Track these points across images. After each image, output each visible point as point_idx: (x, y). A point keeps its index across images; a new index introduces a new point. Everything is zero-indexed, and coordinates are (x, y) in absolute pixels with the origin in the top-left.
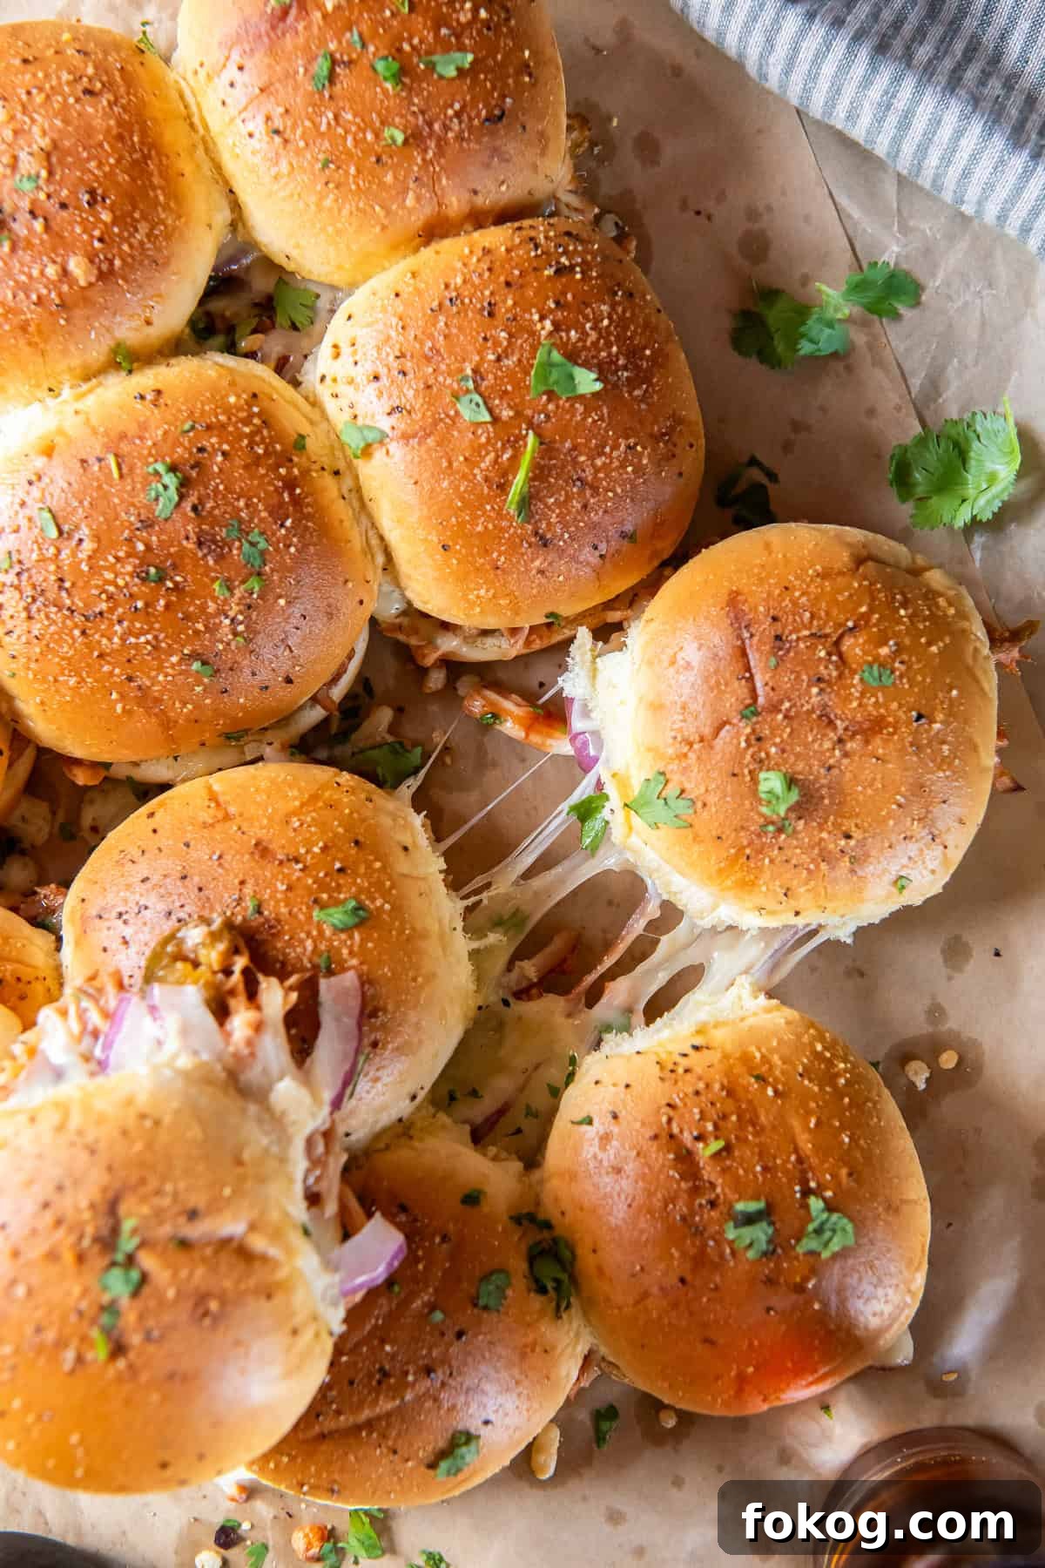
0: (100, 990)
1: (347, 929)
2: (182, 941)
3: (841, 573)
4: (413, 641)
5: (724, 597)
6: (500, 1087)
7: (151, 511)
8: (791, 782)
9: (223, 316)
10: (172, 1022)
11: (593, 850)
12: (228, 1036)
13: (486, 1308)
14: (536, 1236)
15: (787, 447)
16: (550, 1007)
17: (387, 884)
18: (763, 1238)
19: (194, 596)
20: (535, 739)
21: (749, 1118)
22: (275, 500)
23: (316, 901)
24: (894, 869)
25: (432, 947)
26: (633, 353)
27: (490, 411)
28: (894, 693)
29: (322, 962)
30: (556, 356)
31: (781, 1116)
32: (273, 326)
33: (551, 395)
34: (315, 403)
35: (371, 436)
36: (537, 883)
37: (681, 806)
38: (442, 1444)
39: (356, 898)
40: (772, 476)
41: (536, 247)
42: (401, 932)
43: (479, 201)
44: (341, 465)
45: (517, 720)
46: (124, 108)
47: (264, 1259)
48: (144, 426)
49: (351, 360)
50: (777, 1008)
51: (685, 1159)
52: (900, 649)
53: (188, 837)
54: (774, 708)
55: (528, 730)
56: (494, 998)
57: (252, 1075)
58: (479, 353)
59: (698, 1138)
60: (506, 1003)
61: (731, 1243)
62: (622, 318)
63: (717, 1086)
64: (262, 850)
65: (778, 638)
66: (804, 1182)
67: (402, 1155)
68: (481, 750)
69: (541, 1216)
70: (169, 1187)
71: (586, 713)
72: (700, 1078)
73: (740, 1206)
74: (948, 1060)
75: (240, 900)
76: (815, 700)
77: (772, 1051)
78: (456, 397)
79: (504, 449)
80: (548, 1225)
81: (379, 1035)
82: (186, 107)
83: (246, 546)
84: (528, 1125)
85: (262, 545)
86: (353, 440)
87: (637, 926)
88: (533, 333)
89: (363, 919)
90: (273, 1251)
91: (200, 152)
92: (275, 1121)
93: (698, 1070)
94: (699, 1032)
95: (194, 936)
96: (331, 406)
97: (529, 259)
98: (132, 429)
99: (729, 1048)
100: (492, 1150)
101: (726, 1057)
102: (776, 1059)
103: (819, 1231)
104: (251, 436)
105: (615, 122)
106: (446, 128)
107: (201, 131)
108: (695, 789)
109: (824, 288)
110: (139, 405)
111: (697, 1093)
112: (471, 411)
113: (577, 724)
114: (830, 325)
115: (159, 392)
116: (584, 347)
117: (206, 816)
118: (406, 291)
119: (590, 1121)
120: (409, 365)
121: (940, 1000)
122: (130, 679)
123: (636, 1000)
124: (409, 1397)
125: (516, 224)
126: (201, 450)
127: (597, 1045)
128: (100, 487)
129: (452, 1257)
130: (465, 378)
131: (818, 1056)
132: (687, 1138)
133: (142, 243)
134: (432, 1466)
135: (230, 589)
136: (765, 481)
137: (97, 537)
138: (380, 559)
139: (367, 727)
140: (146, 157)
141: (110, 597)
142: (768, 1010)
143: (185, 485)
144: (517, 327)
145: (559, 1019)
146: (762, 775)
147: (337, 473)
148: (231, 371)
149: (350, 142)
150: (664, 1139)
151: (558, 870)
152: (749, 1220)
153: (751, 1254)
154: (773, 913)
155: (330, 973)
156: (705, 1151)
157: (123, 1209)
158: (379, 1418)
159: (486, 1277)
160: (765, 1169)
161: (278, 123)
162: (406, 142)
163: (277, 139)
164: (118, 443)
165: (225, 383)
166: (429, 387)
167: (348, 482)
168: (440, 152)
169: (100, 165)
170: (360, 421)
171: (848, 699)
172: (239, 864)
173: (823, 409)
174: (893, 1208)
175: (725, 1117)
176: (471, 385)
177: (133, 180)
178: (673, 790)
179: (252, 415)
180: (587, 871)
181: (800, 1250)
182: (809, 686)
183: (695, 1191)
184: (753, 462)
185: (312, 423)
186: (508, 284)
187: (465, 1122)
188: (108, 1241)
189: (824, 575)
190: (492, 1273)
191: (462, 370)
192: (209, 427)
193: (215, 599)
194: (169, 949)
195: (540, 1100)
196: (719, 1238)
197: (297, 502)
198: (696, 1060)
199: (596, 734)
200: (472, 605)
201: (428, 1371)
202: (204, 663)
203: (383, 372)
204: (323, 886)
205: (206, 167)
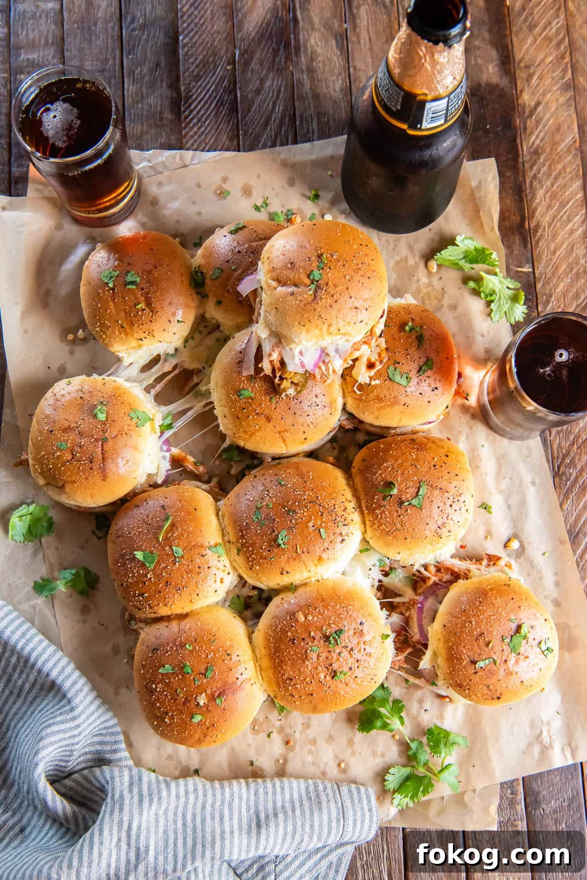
0: (321, 377)
1: (244, 389)
2: (296, 390)
3: (69, 482)
4: (217, 490)
5: (108, 480)
6: (210, 341)
7: (288, 533)
8: (95, 416)
9: (262, 604)
10: (297, 360)
11: (169, 414)
12: (280, 354)
13: (219, 269)
14: (202, 290)
15: (87, 541)
16: (190, 365)
17: (230, 404)
18: (129, 277)
19: (279, 504)
20: (183, 454)
21: (127, 314)
22: (249, 531)
23: (252, 399)
24: (69, 387)
25: (220, 383)
26: (124, 565)
27: (172, 550)
28: (57, 439)
29: (253, 379)
30: (148, 565)
31: (118, 314)
32: (246, 598)
33: (152, 552)
34: (234, 568)
35: (214, 549)
36: (188, 406)
37: (133, 415)
38: (240, 232)
39: (240, 399)
40: (93, 532)
41: (149, 605)
42: (228, 388)
43: (166, 624)
44: (227, 544)
45: (188, 461)
46: (280, 673)
47: (273, 280)
48: (288, 562)
49: (217, 576)
50: (117, 352)
51: (149, 304)
52: (53, 454)
53: (292, 428)
54: (96, 440)
55: (185, 458)
56: (207, 369)
57: (274, 341)
58: (173, 570)
59: (144, 310)
60: (204, 368)
61: (139, 276)
62: (125, 577)
63: (136, 325)
64: (269, 419)
65: (91, 462)
66: (114, 293)
67: (239, 320)
68: (203, 456)
69: (200, 297)
70: (298, 302)
71: (164, 458)
72: (141, 329)
73: (134, 287)
74: (70, 337)
75: (277, 403)
76: (83, 440)
77: (118, 336)
78: (183, 556)
79: (170, 537)
80: (198, 293)
81: (239, 355)
82: (261, 674)
83: (259, 518)
84: (202, 328)
85: (254, 517)
86: (221, 550)
87: (159, 387)
88: (154, 574)
89: (238, 392)
90: (271, 281)
91: (259, 657)
92: (268, 325)
93: (141, 332)
94: (140, 346)
95: (291, 391)
96: (228, 564)
97: (152, 600)
98: (291, 561)
99: (131, 338)
100: (214, 322)
101: (132, 335)
102: (117, 333)
103: (112, 277)
104: (252, 555)
105: (125, 661)
106: (172, 648)
107: (257, 664)
108: (126, 418)
109: (63, 589)
110: (288, 569)
111: (142, 324)
112: (179, 551)
113: (168, 455)
114: (64, 578)
115: (282, 574)
116: (138, 567)
117: (286, 434)
118: (194, 596)
119: (178, 321)
120: (197, 569)
121: (70, 356)
122: (305, 482)
123: (163, 363)
124: (246, 246)
125: (156, 615)
126: (269, 551)
127: (176, 350)
128: (304, 543)
129: (227, 285)
130: (178, 562)
131: (105, 334)
132: (147, 311)
133: (280, 624)
134: (244, 227)
135: (267, 505)
136: (97, 532)
137: (307, 527)
138: (220, 513)
139: (240, 469)
140: (275, 654)
141: (306, 507)
142: (119, 351)
143: (276, 540)
144: (159, 576)
145: (187, 360)
146: (104, 419)
147: (229, 542)
148: (258, 580)
149: (204, 647)
150: (155, 311)
151: (180, 409)
152: (132, 283)
153: (133, 272)
154: (111, 380)
155: (251, 376)
156: (142, 305)
157: (313, 297)
158: (257, 241)
159: (217, 278)
160: (125, 298)
161: (228, 658)
162: (186, 644)
163: (229, 652)
164: (296, 557)
165: (260, 575)
166: (191, 561)
167: (226, 539)
168: (175, 640)
169: (290, 652)
170: (217, 555)
171: (73, 440)
172: (275, 415)
173: (73, 552)
174: (89, 283)
175: (135, 316)
176: (177, 560)
177: (279, 646)
178: (135, 420)
179: (252, 562)
180: (172, 408)
181: (118, 272)
182: (84, 445)
183: (147, 293)
184: (99, 538)
185: (235, 560)
186: (160, 592)
187: (221, 331)
188: (318, 288)
189: (74, 482)
190: (215, 279)
191: (180, 565)
192: (265, 558)
193: (272, 502)
194: (299, 388)
195: (197, 336)
196: (142, 279)
197: (241, 531)
198: (142, 336)
199: (162, 450)
200: (192, 492)
201: (239, 252)
202: (280, 483)
203: (206, 569)
204: (250, 404)
205: (257, 653)
